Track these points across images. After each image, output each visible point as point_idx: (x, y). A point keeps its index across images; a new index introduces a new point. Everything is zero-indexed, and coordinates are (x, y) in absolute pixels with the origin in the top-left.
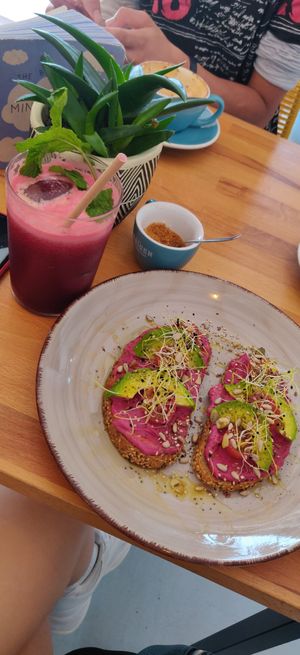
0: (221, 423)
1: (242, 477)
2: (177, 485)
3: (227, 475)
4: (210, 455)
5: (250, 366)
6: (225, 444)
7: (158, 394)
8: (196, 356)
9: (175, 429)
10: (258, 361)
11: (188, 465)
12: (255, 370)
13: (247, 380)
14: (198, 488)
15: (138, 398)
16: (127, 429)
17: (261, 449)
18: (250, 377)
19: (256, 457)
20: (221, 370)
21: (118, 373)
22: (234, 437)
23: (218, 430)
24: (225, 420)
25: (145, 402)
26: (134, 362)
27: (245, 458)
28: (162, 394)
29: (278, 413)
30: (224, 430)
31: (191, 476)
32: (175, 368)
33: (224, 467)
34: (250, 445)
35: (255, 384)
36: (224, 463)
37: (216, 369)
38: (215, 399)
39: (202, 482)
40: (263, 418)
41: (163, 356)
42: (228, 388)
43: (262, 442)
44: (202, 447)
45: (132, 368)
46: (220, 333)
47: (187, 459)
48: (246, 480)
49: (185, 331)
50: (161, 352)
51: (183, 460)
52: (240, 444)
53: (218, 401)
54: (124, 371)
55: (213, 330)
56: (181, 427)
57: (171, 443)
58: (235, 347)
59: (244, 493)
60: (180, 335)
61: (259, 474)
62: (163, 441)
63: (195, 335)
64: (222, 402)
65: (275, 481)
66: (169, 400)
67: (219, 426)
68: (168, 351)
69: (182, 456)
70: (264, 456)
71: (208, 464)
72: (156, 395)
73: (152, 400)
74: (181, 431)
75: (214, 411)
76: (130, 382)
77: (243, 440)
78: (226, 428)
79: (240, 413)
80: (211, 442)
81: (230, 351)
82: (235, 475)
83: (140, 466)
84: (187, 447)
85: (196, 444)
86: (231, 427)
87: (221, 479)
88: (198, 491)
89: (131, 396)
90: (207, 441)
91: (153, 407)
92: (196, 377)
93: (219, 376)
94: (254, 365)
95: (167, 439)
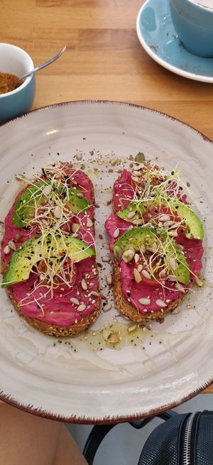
0: (127, 257)
1: (168, 301)
2: (109, 337)
3: (152, 307)
4: (129, 295)
5: (134, 181)
6: (138, 279)
7: (51, 264)
8: (76, 199)
9: (84, 286)
10: (139, 173)
11: (113, 309)
12: (139, 185)
13: (135, 200)
14: (130, 329)
15: (33, 277)
16: (36, 313)
17: (175, 266)
18: (137, 194)
19: (173, 277)
20: (109, 197)
21: (6, 255)
22: (145, 268)
23: (127, 264)
24: (129, 252)
25: (42, 278)
26: (17, 236)
27: (163, 284)
28: (54, 261)
29: (178, 220)
30: (132, 264)
31: (120, 319)
32: (57, 226)
33: (146, 301)
34: (163, 268)
35: (145, 199)
36: (145, 296)
37: (103, 198)
38: (113, 232)
39: (132, 321)
40: (165, 235)
41: (41, 219)
42: (121, 215)
43: (173, 259)
44: (119, 289)
45: (19, 242)
46: (95, 157)
47: (110, 303)
48: (174, 301)
49: (53, 181)
50: (37, 217)
51: (106, 308)
52: (152, 271)
53: (116, 233)
54: (12, 251)
55: (87, 157)
56: (90, 280)
57: (85, 302)
58: (114, 165)
59: (176, 311)
60: (50, 187)
61: (182, 289)
62: (78, 306)
63: (66, 177)
64: (121, 232)
65: (200, 283)
66: (65, 264)
67: (126, 260)
68: (44, 211)
69: (104, 304)
70: (180, 271)
71: (131, 304)
72: (48, 266)
73: (48, 273)
74: (92, 284)
75: (116, 248)
76: (20, 262)
77: (154, 265)
78: (133, 260)
79: (140, 238)
80: (125, 280)
81: (111, 171)
82: (160, 303)
83: (68, 337)
84: (105, 292)
85: (112, 285)
86: (137, 258)
87: (149, 313)
88: (132, 332)
89: (26, 277)
90: (121, 280)
91: (51, 280)
92: (85, 221)
93: (109, 203)
94: (136, 179)
95: (80, 301)
